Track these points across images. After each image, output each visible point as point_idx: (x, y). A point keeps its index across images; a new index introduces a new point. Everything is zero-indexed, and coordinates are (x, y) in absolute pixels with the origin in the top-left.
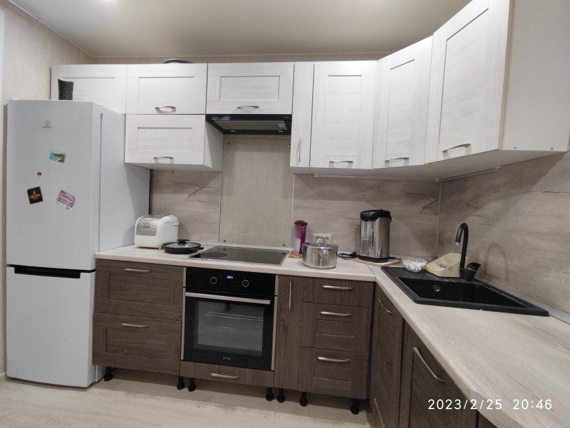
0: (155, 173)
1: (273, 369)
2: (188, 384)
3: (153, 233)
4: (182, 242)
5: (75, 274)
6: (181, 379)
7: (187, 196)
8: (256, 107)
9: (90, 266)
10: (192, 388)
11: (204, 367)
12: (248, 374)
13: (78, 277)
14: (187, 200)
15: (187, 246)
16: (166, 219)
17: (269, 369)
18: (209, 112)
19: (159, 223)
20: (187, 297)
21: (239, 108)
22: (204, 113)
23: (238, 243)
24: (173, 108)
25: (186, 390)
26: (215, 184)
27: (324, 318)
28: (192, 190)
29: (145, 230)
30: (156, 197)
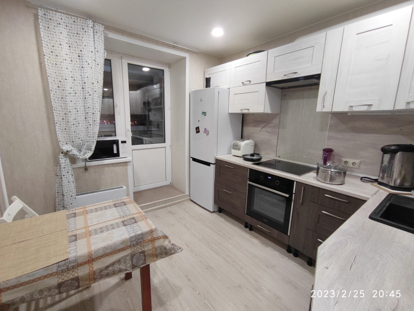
0: (245, 115)
1: (289, 234)
2: (249, 227)
3: (239, 149)
4: (252, 155)
5: (208, 164)
6: (246, 223)
7: (260, 128)
8: (296, 73)
9: (213, 162)
10: (251, 229)
11: (255, 220)
12: (275, 232)
13: (210, 166)
14: (260, 131)
15: (255, 158)
16: (246, 142)
17: (287, 235)
18: (268, 80)
19: (243, 144)
20: (249, 184)
21: (285, 75)
22: (265, 81)
23: (286, 159)
24: (250, 81)
25: (248, 229)
26: (276, 121)
27: (325, 215)
28: (263, 125)
29: (236, 147)
30: (245, 129)
